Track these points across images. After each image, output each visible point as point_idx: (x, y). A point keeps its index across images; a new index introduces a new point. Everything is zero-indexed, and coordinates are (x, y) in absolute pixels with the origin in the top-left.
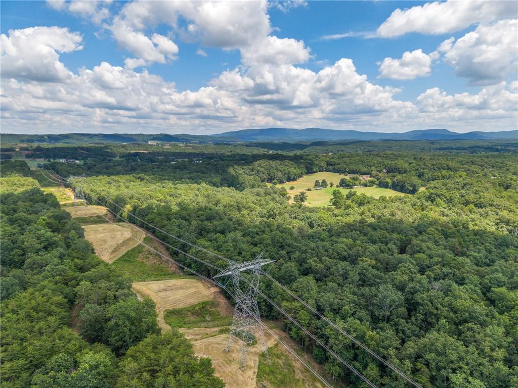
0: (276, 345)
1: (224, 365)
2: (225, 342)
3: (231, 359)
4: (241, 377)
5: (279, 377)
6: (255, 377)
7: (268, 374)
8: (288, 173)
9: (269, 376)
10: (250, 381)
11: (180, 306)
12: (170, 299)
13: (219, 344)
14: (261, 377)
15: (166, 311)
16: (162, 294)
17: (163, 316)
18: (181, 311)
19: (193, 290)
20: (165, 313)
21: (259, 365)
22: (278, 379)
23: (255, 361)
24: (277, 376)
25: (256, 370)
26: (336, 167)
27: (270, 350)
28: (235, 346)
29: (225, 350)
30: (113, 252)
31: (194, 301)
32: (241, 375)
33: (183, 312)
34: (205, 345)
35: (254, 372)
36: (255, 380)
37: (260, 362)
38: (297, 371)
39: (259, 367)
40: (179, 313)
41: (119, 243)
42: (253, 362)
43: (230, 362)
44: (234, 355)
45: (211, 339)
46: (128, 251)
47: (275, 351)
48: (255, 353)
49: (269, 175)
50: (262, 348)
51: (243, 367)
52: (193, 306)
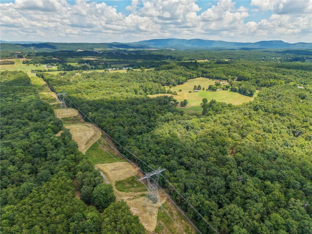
0: (166, 202)
1: (143, 213)
2: (143, 201)
3: (146, 210)
4: (150, 219)
5: (167, 218)
6: (156, 219)
7: (162, 218)
8: (179, 80)
9: (162, 219)
10: (154, 221)
11: (122, 179)
12: (117, 175)
13: (140, 202)
14: (159, 219)
15: (115, 181)
16: (113, 172)
17: (114, 185)
18: (123, 181)
19: (127, 169)
20: (115, 183)
21: (158, 213)
22: (166, 220)
23: (156, 211)
24: (165, 218)
25: (157, 216)
26: (208, 74)
27: (163, 205)
28: (148, 203)
29: (143, 205)
30: (86, 144)
31: (128, 176)
32: (150, 218)
33: (124, 182)
34: (135, 203)
35: (156, 217)
36: (156, 221)
37: (158, 211)
38: (174, 215)
39: (158, 214)
40: (122, 183)
41: (89, 138)
42: (155, 211)
43: (145, 211)
44: (147, 208)
45: (137, 200)
46: (94, 144)
47: (165, 206)
48: (157, 207)
49: (167, 81)
50: (159, 204)
51: (151, 214)
52: (128, 179)
